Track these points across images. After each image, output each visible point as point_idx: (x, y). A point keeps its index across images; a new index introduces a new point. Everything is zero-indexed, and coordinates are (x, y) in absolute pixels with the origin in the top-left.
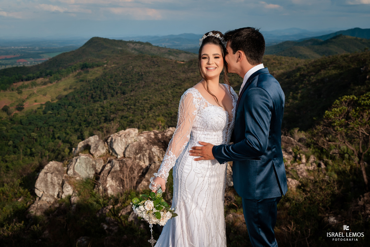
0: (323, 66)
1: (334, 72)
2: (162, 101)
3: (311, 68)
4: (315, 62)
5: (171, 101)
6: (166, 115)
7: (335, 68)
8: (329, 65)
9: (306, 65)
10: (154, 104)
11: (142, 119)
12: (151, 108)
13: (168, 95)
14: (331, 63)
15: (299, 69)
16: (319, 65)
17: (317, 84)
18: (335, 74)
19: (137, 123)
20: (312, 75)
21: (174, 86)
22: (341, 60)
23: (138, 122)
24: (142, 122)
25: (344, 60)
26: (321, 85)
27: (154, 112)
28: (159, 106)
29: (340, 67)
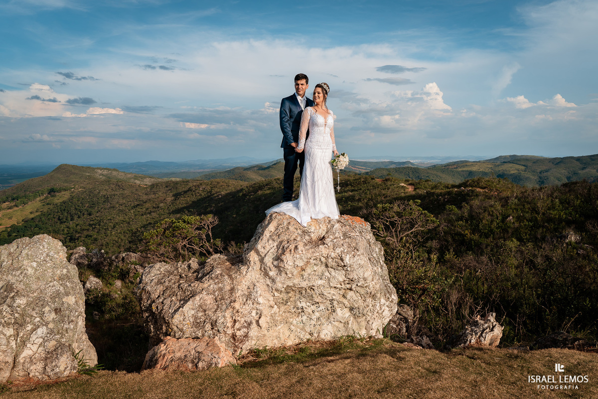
0: (261, 187)
1: (268, 192)
2: (124, 220)
3: (251, 189)
4: (254, 184)
5: (133, 219)
6: (128, 232)
7: (269, 189)
8: (264, 186)
9: (247, 187)
10: (117, 223)
11: (105, 237)
12: (114, 227)
13: (130, 214)
14: (267, 185)
15: (242, 190)
16: (257, 187)
17: (256, 202)
18: (270, 193)
19: (100, 241)
20: (252, 195)
21: (137, 206)
22: (274, 182)
23: (102, 240)
24: (106, 239)
25: (277, 182)
26: (258, 203)
27: (116, 230)
28: (122, 225)
29: (273, 188)
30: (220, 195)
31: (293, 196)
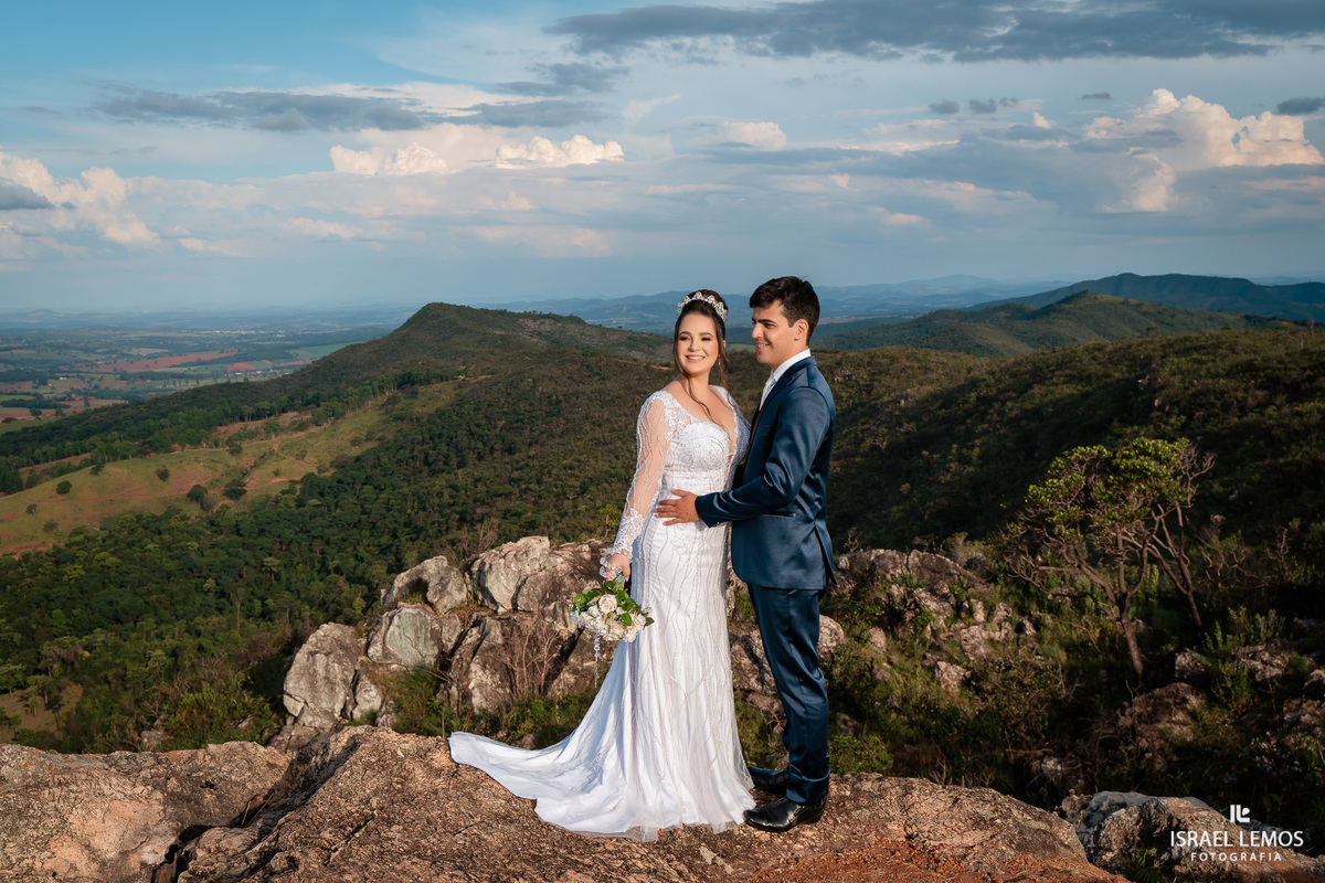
0: (1039, 374)
1: (1067, 390)
2: (613, 471)
3: (1007, 380)
4: (1017, 364)
7: (1070, 379)
8: (1053, 372)
9: (992, 373)
10: (591, 479)
11: (558, 518)
12: (583, 490)
14: (1060, 366)
15: (974, 384)
16: (1027, 373)
17: (1024, 422)
18: (1071, 396)
19: (545, 528)
20: (1010, 399)
22: (1086, 358)
23: (548, 527)
24: (560, 525)
25: (1094, 358)
26: (1033, 425)
27: (591, 500)
28: (605, 485)
29: (1084, 378)
30: (901, 397)
31: (1156, 403)
